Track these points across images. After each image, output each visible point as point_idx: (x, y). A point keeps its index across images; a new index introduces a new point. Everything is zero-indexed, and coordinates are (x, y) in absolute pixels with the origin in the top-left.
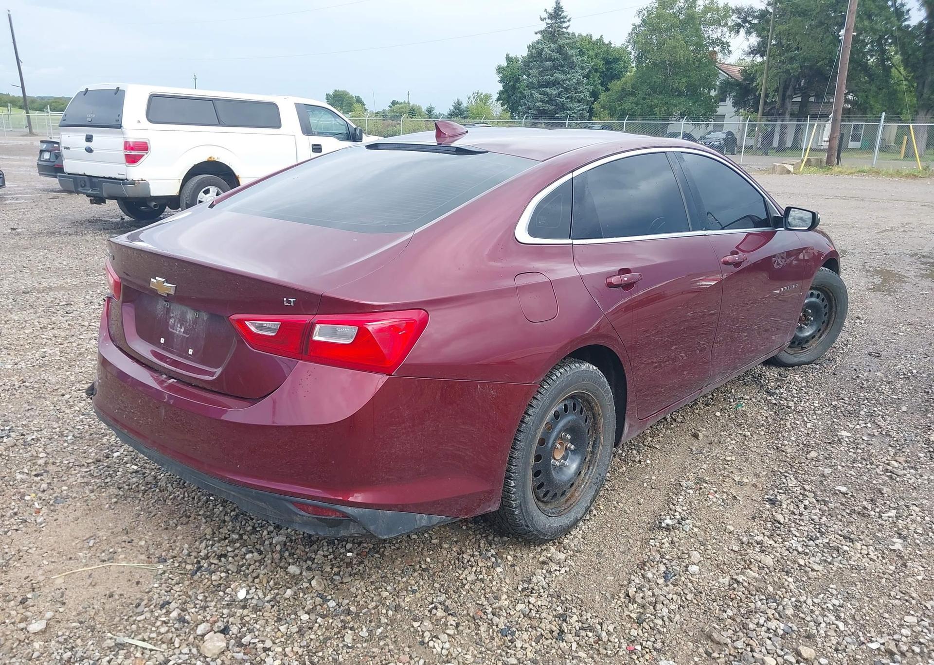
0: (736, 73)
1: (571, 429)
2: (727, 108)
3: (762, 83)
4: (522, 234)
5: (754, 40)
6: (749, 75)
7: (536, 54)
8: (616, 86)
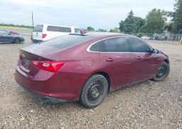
0: (168, 25)
1: (97, 87)
2: (166, 31)
3: (173, 27)
4: (88, 50)
5: (172, 18)
6: (171, 25)
7: (127, 20)
8: (142, 27)
